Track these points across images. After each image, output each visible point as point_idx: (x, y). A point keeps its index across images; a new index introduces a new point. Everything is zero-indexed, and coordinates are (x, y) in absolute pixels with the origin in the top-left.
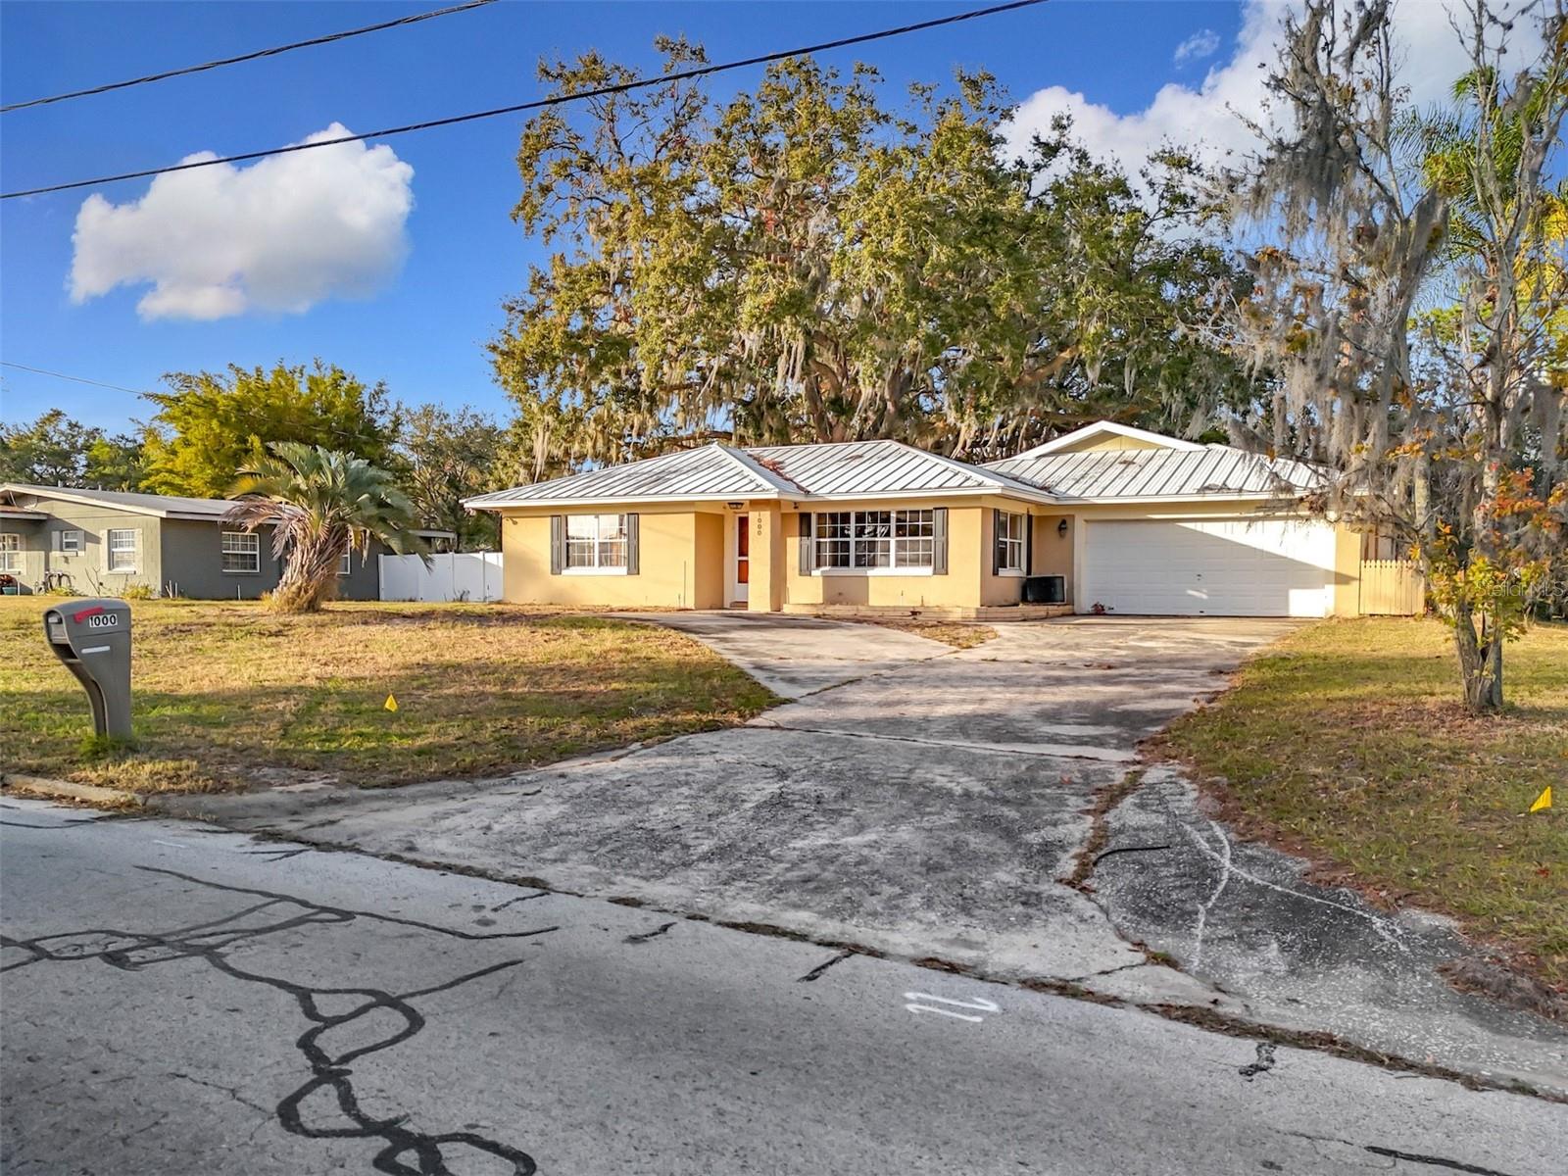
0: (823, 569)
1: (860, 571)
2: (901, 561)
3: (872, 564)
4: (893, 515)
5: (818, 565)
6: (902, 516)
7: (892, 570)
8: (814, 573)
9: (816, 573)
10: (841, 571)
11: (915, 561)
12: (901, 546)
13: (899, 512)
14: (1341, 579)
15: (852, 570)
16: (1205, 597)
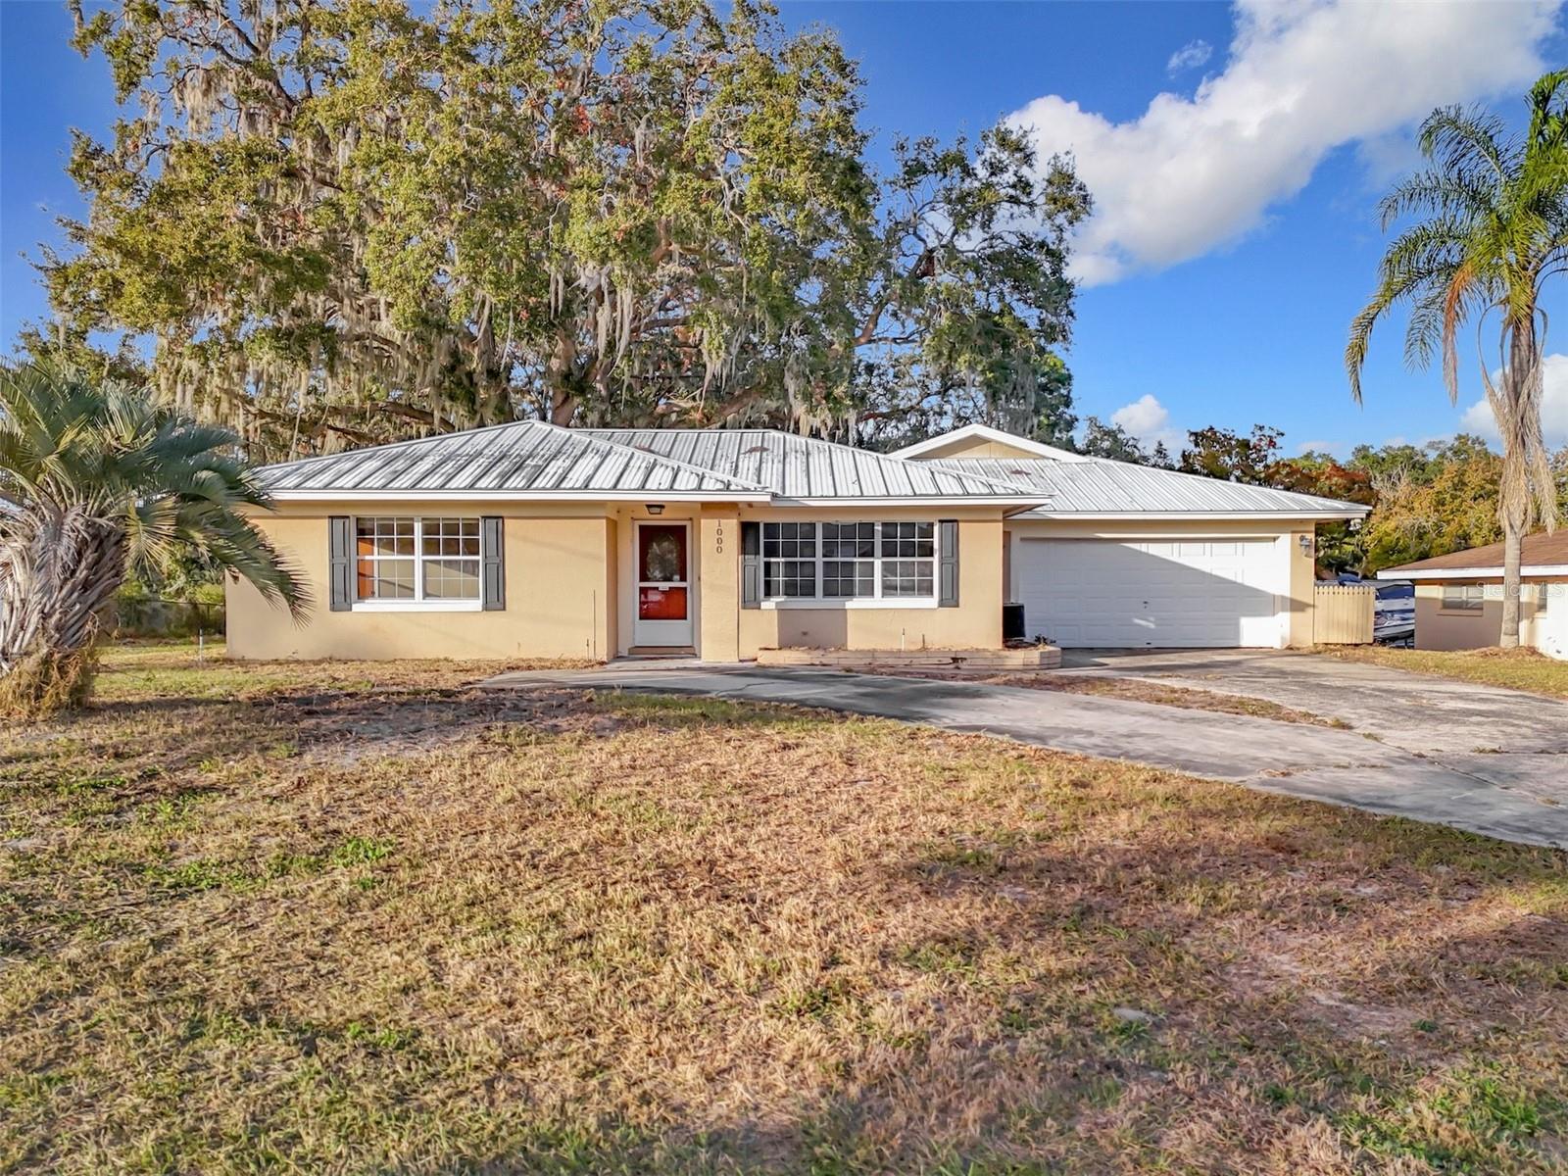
0: (775, 600)
1: (833, 602)
2: (889, 589)
3: (849, 593)
4: (878, 528)
5: (768, 594)
6: (890, 530)
7: (878, 601)
8: (764, 605)
9: (769, 604)
10: (801, 603)
11: (908, 590)
12: (888, 569)
13: (884, 525)
14: (1297, 606)
15: (819, 601)
16: (1152, 626)
